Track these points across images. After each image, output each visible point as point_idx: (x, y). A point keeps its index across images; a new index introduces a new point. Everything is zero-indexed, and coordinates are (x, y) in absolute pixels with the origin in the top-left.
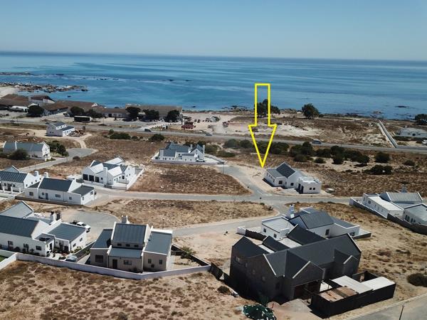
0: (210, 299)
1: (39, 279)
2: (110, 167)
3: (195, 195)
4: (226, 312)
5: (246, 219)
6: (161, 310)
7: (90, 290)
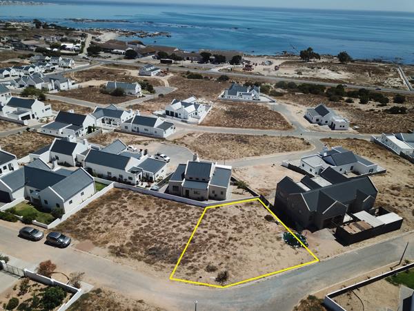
0: (258, 226)
1: (130, 204)
2: (186, 105)
3: (252, 130)
4: (270, 238)
5: (290, 153)
6: (221, 235)
7: (168, 216)
